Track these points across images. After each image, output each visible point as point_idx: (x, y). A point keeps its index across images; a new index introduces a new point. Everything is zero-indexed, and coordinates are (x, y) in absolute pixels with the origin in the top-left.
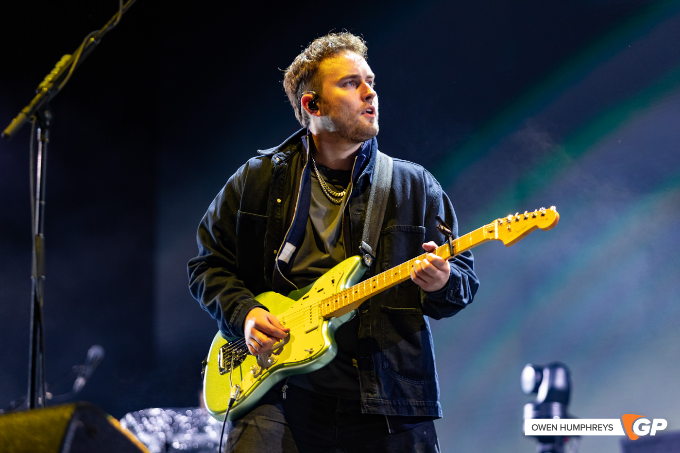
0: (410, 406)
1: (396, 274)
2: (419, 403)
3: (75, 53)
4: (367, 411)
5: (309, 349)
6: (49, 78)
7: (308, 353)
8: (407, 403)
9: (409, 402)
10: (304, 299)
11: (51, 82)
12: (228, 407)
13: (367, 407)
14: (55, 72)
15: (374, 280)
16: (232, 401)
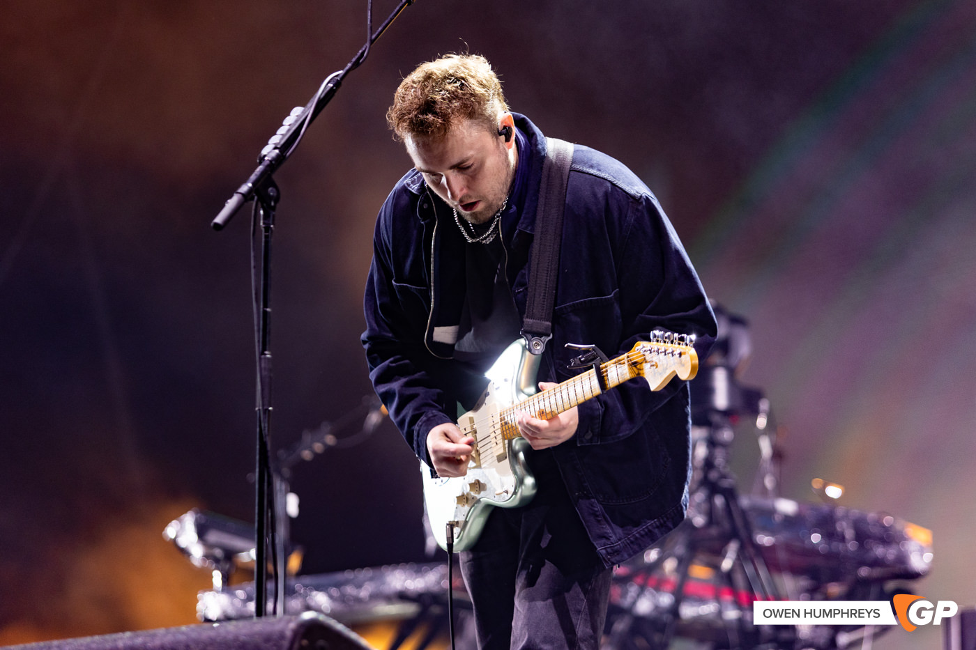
3: (309, 105)
6: (275, 140)
11: (275, 147)
14: (282, 134)
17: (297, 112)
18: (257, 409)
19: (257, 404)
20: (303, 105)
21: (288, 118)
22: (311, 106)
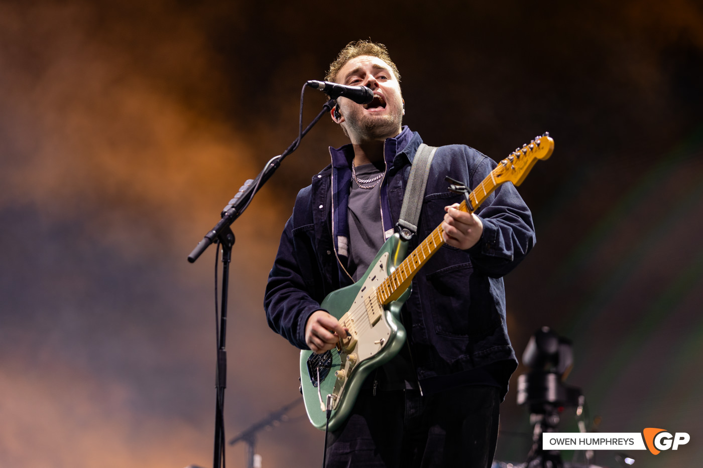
1: (431, 243)
3: (257, 178)
4: (422, 376)
5: (379, 341)
7: (379, 345)
10: (362, 291)
11: (233, 206)
12: (326, 419)
13: (422, 373)
14: (238, 196)
15: (415, 255)
16: (329, 412)
17: (249, 182)
21: (242, 187)
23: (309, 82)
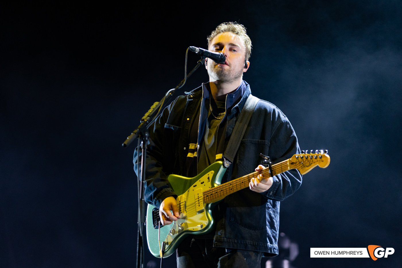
0: (246, 244)
2: (253, 243)
3: (161, 101)
4: (216, 245)
6: (147, 114)
8: (245, 242)
9: (246, 242)
10: (194, 186)
11: (148, 116)
14: (150, 111)
17: (156, 103)
18: (138, 223)
19: (138, 221)
20: (159, 101)
21: (153, 106)
22: (162, 101)
23: (191, 47)
